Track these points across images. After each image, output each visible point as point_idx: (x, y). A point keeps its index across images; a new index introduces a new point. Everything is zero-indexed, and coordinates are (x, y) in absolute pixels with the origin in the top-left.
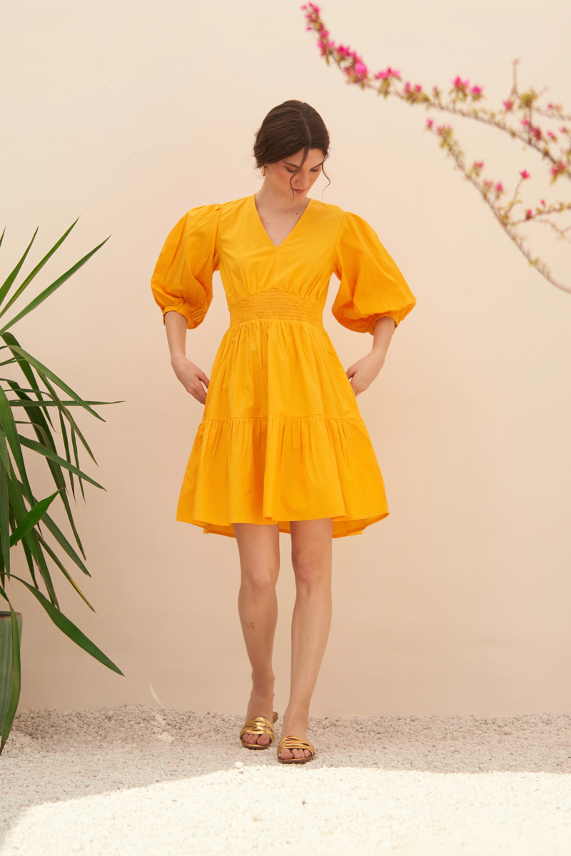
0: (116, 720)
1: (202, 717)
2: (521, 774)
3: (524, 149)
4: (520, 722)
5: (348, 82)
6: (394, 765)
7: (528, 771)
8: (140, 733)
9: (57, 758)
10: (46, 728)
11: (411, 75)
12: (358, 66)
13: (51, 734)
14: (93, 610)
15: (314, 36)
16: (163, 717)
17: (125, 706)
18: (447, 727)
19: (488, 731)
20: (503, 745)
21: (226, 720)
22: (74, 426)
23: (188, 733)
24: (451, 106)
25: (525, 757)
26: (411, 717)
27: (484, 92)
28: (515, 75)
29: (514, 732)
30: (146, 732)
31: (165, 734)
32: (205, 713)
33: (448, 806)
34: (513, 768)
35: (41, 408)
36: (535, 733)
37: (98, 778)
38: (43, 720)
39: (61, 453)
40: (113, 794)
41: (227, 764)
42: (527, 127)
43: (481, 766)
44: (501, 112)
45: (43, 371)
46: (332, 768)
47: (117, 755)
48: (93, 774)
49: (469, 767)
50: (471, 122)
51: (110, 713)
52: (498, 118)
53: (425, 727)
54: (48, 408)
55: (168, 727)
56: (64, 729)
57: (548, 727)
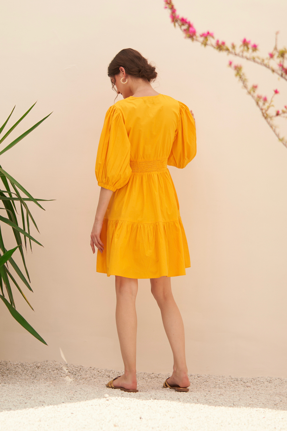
0: (42, 369)
1: (87, 369)
2: (255, 409)
3: (279, 79)
4: (255, 381)
5: (185, 38)
6: (189, 400)
7: (259, 408)
8: (54, 376)
9: (10, 387)
10: (5, 371)
11: (220, 36)
12: (191, 29)
13: (7, 374)
14: (33, 310)
15: (168, 12)
16: (67, 368)
17: (47, 361)
18: (217, 381)
19: (238, 385)
20: (246, 392)
21: (100, 371)
22: (28, 212)
23: (80, 377)
24: (241, 54)
25: (258, 400)
26: (198, 375)
27: (259, 47)
28: (276, 39)
29: (252, 386)
30: (57, 375)
31: (67, 377)
32: (89, 367)
33: (217, 424)
34: (251, 405)
35: (11, 201)
36: (263, 387)
37: (32, 399)
38: (3, 366)
39: (20, 225)
40: (40, 408)
41: (100, 396)
42: (281, 67)
43: (234, 403)
44: (267, 59)
45: (13, 182)
46: (156, 400)
47: (42, 387)
48: (29, 396)
49: (228, 403)
50: (251, 63)
51: (39, 365)
52: (266, 62)
53: (205, 381)
54: (15, 201)
55: (69, 374)
56: (14, 372)
57: (270, 384)
